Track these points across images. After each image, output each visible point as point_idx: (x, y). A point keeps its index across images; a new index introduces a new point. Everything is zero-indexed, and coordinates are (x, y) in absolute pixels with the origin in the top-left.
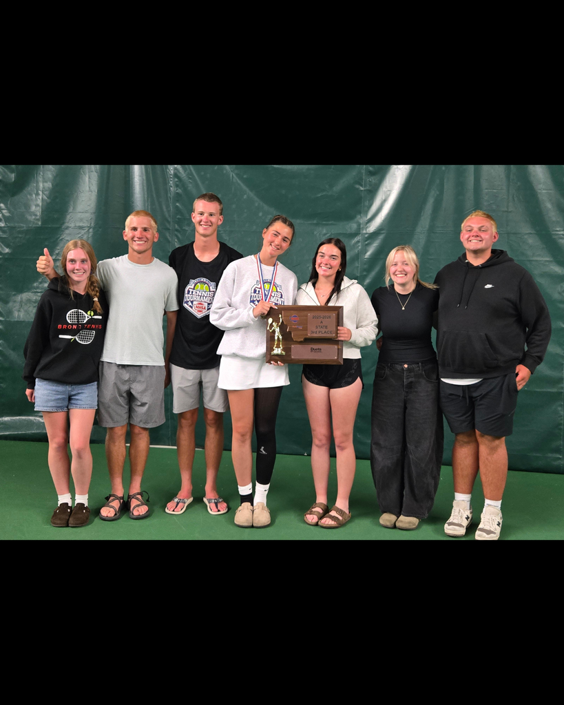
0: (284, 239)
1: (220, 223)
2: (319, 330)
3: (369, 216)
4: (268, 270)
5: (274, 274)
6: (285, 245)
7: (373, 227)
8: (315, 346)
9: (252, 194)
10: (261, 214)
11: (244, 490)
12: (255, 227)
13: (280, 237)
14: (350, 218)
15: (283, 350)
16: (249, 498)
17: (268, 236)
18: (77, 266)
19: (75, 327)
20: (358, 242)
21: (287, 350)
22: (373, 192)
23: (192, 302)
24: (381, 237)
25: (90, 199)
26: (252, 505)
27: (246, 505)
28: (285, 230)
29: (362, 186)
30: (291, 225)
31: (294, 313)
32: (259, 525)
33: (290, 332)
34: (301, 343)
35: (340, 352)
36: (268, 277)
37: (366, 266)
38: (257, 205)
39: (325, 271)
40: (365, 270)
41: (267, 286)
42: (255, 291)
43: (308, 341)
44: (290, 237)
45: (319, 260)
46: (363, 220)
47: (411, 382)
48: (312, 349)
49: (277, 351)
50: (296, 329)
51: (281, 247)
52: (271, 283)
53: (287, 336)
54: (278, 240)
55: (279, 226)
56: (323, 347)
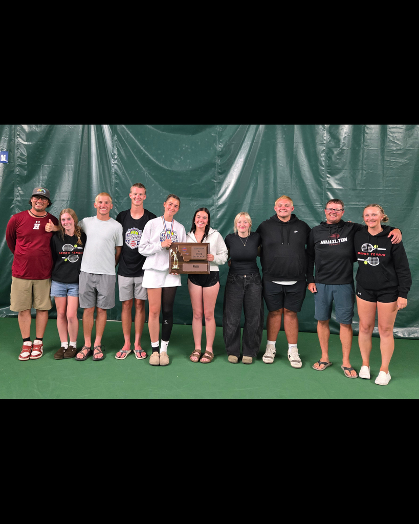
0: (175, 206)
1: (145, 199)
2: (197, 255)
3: (219, 196)
4: (169, 224)
5: (172, 226)
6: (176, 209)
7: (221, 202)
8: (196, 265)
9: (157, 183)
10: (161, 194)
11: (155, 345)
12: (158, 201)
13: (173, 205)
14: (209, 197)
15: (178, 266)
16: (157, 349)
17: (166, 206)
18: (66, 222)
19: (66, 253)
20: (213, 209)
21: (180, 266)
22: (221, 183)
23: (129, 241)
24: (225, 207)
25: (68, 185)
26: (159, 353)
27: (156, 353)
28: (176, 202)
29: (215, 180)
30: (178, 199)
31: (184, 247)
32: (163, 364)
33: (182, 257)
34: (188, 262)
35: (208, 268)
36: (169, 227)
37: (217, 222)
38: (159, 189)
39: (201, 225)
40: (217, 224)
41: (169, 232)
42: (162, 235)
43: (192, 261)
44: (178, 205)
45: (197, 219)
46: (215, 198)
47: (248, 285)
48: (194, 266)
49: (175, 267)
50: (186, 255)
51: (174, 210)
52: (170, 231)
53: (180, 259)
54: (172, 207)
55: (171, 200)
56: (200, 265)
